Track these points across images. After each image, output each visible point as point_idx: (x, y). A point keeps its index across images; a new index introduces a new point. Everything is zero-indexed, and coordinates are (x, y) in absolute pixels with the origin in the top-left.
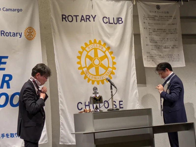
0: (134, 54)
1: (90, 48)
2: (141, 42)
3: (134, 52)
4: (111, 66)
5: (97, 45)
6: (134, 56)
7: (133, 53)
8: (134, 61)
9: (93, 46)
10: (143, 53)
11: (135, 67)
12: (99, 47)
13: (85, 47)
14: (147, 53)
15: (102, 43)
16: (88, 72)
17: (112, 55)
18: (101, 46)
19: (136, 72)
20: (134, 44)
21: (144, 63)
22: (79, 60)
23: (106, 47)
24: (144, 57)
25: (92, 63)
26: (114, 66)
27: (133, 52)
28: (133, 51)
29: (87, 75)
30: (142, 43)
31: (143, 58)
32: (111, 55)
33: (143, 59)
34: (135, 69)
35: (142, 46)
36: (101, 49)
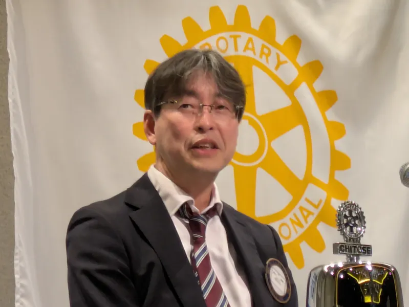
4: (321, 173)
5: (250, 40)
9: (231, 41)
13: (183, 40)
15: (281, 37)
17: (331, 115)
18: (274, 51)
23: (301, 60)
26: (339, 176)
32: (323, 110)
36: (271, 66)
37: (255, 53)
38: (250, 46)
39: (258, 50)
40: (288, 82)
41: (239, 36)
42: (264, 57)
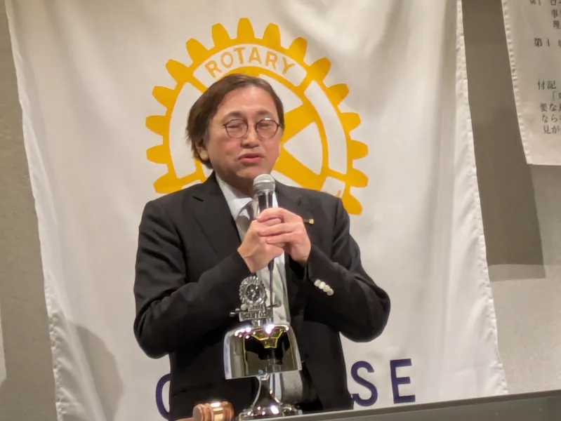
0: (466, 94)
1: (216, 68)
2: (507, 26)
3: (466, 81)
4: (338, 163)
5: (255, 50)
6: (468, 108)
7: (461, 88)
8: (466, 136)
9: (236, 55)
10: (515, 90)
11: (474, 170)
12: (268, 60)
13: (188, 62)
14: (541, 85)
15: (286, 41)
17: (344, 107)
18: (280, 55)
20: (462, 38)
21: (524, 145)
22: (157, 140)
23: (308, 60)
24: (526, 110)
27: (458, 85)
28: (460, 78)
30: (507, 33)
31: (519, 114)
32: (335, 105)
33: (520, 121)
34: (475, 178)
35: (510, 47)
36: (279, 72)
37: (260, 62)
38: (255, 56)
39: (263, 58)
40: (297, 84)
41: (244, 48)
42: (271, 63)
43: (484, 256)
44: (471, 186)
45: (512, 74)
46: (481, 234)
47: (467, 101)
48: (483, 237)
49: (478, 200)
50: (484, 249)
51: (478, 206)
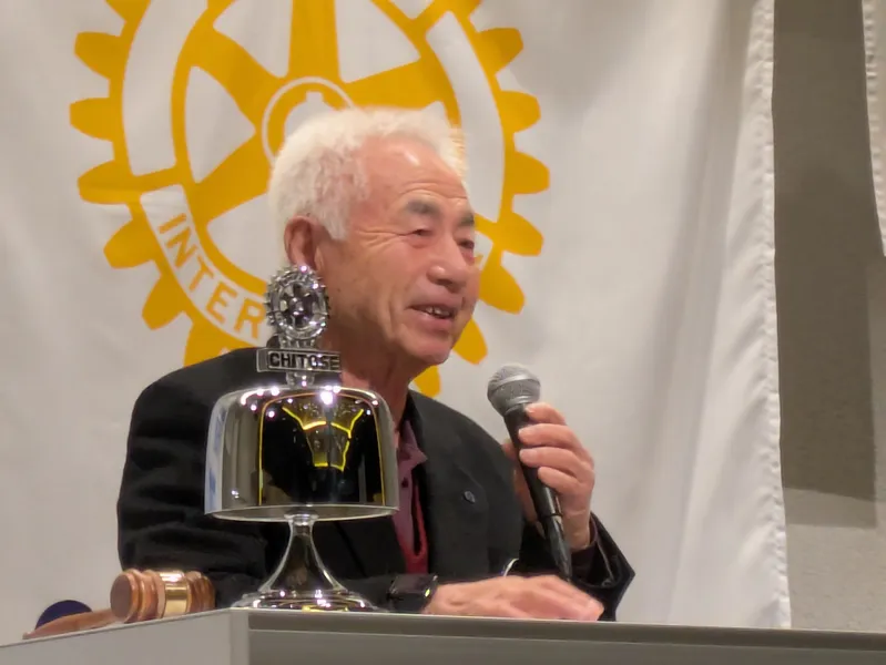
0: (768, 92)
3: (770, 65)
6: (770, 121)
7: (759, 80)
8: (759, 181)
10: (871, 99)
11: (771, 253)
16: (194, 239)
17: (507, 79)
19: (773, 304)
22: (98, 87)
25: (257, 138)
26: (522, 205)
27: (749, 75)
28: (758, 57)
29: (185, 275)
31: (874, 151)
32: (490, 73)
34: (770, 271)
40: (412, 13)
43: (776, 438)
44: (760, 287)
45: (867, 65)
46: (774, 391)
47: (769, 106)
48: (775, 397)
49: (772, 317)
50: (776, 423)
51: (772, 331)
